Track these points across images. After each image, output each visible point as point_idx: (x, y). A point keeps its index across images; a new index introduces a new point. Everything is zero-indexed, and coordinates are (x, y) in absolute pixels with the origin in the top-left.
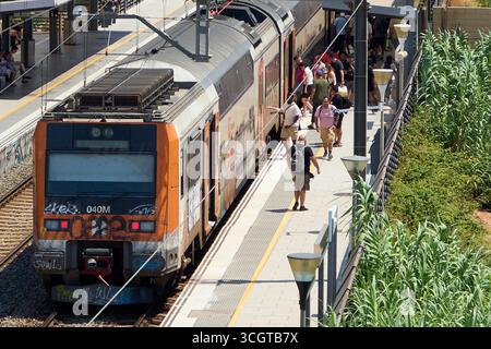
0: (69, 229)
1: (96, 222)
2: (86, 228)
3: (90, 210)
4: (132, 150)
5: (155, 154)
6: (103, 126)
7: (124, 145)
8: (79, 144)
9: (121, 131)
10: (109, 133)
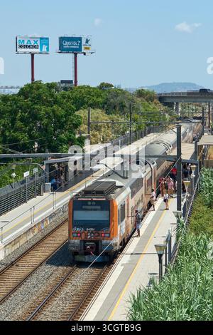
0: (80, 236)
1: (89, 234)
2: (86, 236)
3: (87, 229)
4: (102, 209)
5: (109, 210)
6: (92, 201)
7: (99, 207)
8: (84, 207)
9: (98, 203)
10: (94, 203)
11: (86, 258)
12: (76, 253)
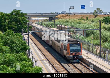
2: (74, 54)
5: (80, 46)
7: (77, 45)
10: (76, 44)
11: (74, 61)
12: (71, 59)
